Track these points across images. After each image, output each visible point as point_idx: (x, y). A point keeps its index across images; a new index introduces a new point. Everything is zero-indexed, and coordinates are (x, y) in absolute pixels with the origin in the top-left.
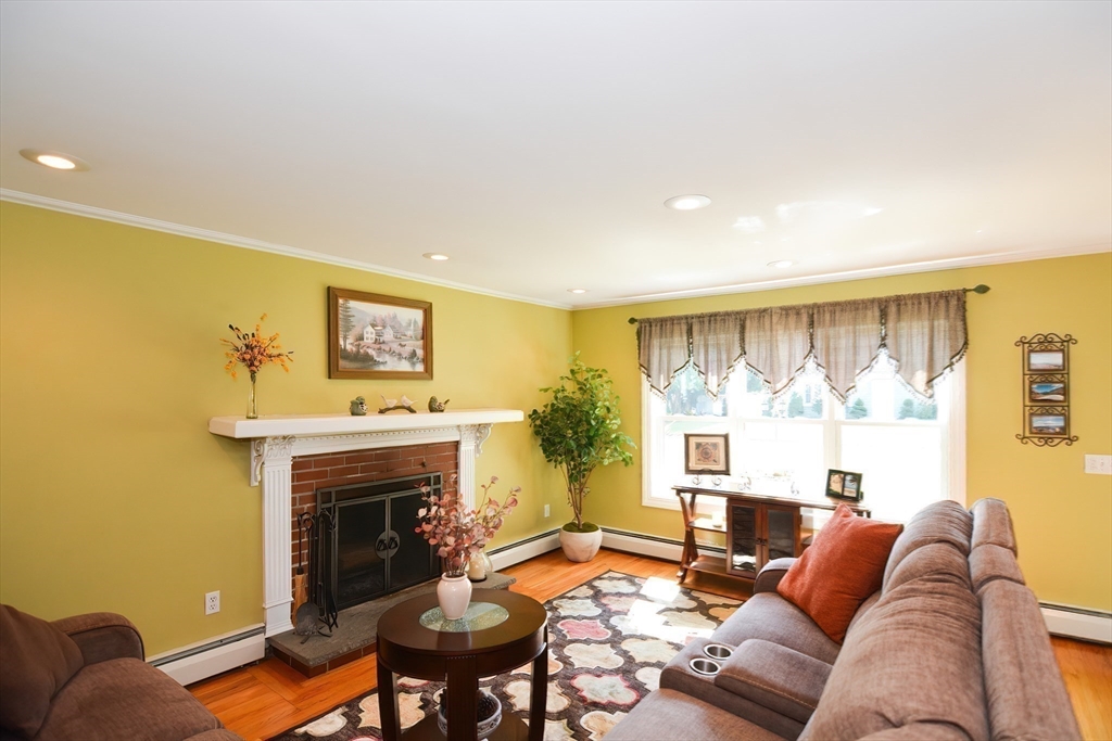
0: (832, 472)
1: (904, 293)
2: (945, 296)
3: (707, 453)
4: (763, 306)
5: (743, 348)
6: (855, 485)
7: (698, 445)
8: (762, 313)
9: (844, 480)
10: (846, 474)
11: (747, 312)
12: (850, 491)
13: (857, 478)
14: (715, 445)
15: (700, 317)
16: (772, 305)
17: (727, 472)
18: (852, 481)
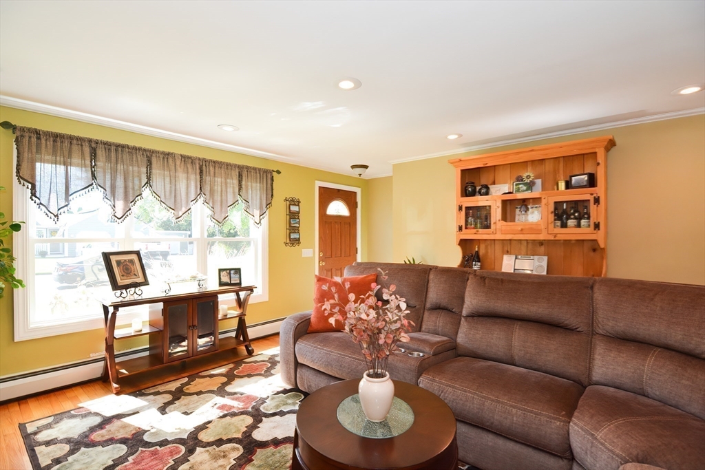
0: (220, 270)
1: (251, 165)
2: (266, 172)
3: (127, 269)
4: (167, 150)
5: (149, 178)
6: (237, 276)
7: (118, 263)
8: (167, 156)
9: (230, 274)
10: (230, 270)
11: (154, 152)
12: (235, 280)
13: (238, 271)
14: (132, 261)
15: (107, 145)
16: (175, 152)
17: (146, 283)
18: (235, 274)
